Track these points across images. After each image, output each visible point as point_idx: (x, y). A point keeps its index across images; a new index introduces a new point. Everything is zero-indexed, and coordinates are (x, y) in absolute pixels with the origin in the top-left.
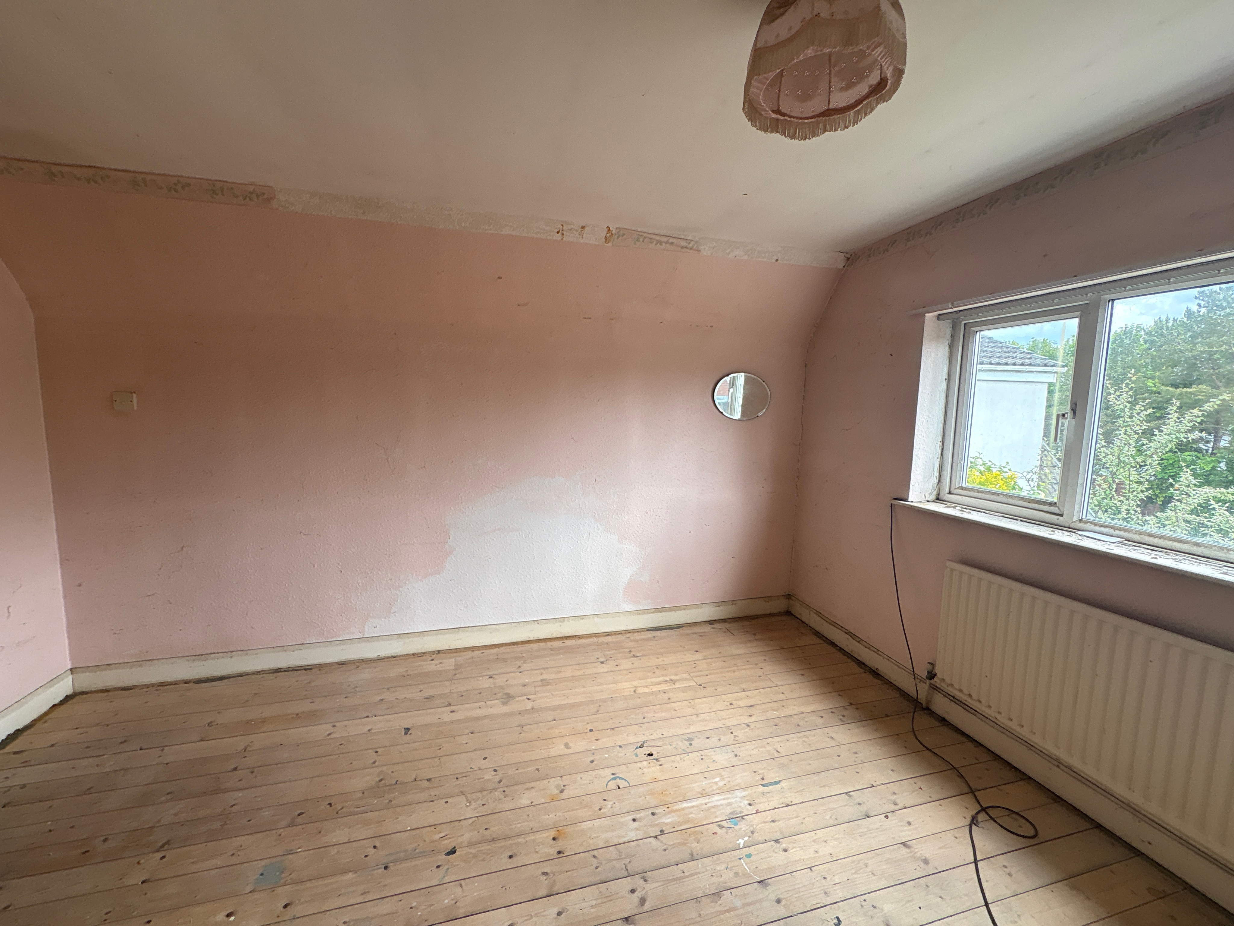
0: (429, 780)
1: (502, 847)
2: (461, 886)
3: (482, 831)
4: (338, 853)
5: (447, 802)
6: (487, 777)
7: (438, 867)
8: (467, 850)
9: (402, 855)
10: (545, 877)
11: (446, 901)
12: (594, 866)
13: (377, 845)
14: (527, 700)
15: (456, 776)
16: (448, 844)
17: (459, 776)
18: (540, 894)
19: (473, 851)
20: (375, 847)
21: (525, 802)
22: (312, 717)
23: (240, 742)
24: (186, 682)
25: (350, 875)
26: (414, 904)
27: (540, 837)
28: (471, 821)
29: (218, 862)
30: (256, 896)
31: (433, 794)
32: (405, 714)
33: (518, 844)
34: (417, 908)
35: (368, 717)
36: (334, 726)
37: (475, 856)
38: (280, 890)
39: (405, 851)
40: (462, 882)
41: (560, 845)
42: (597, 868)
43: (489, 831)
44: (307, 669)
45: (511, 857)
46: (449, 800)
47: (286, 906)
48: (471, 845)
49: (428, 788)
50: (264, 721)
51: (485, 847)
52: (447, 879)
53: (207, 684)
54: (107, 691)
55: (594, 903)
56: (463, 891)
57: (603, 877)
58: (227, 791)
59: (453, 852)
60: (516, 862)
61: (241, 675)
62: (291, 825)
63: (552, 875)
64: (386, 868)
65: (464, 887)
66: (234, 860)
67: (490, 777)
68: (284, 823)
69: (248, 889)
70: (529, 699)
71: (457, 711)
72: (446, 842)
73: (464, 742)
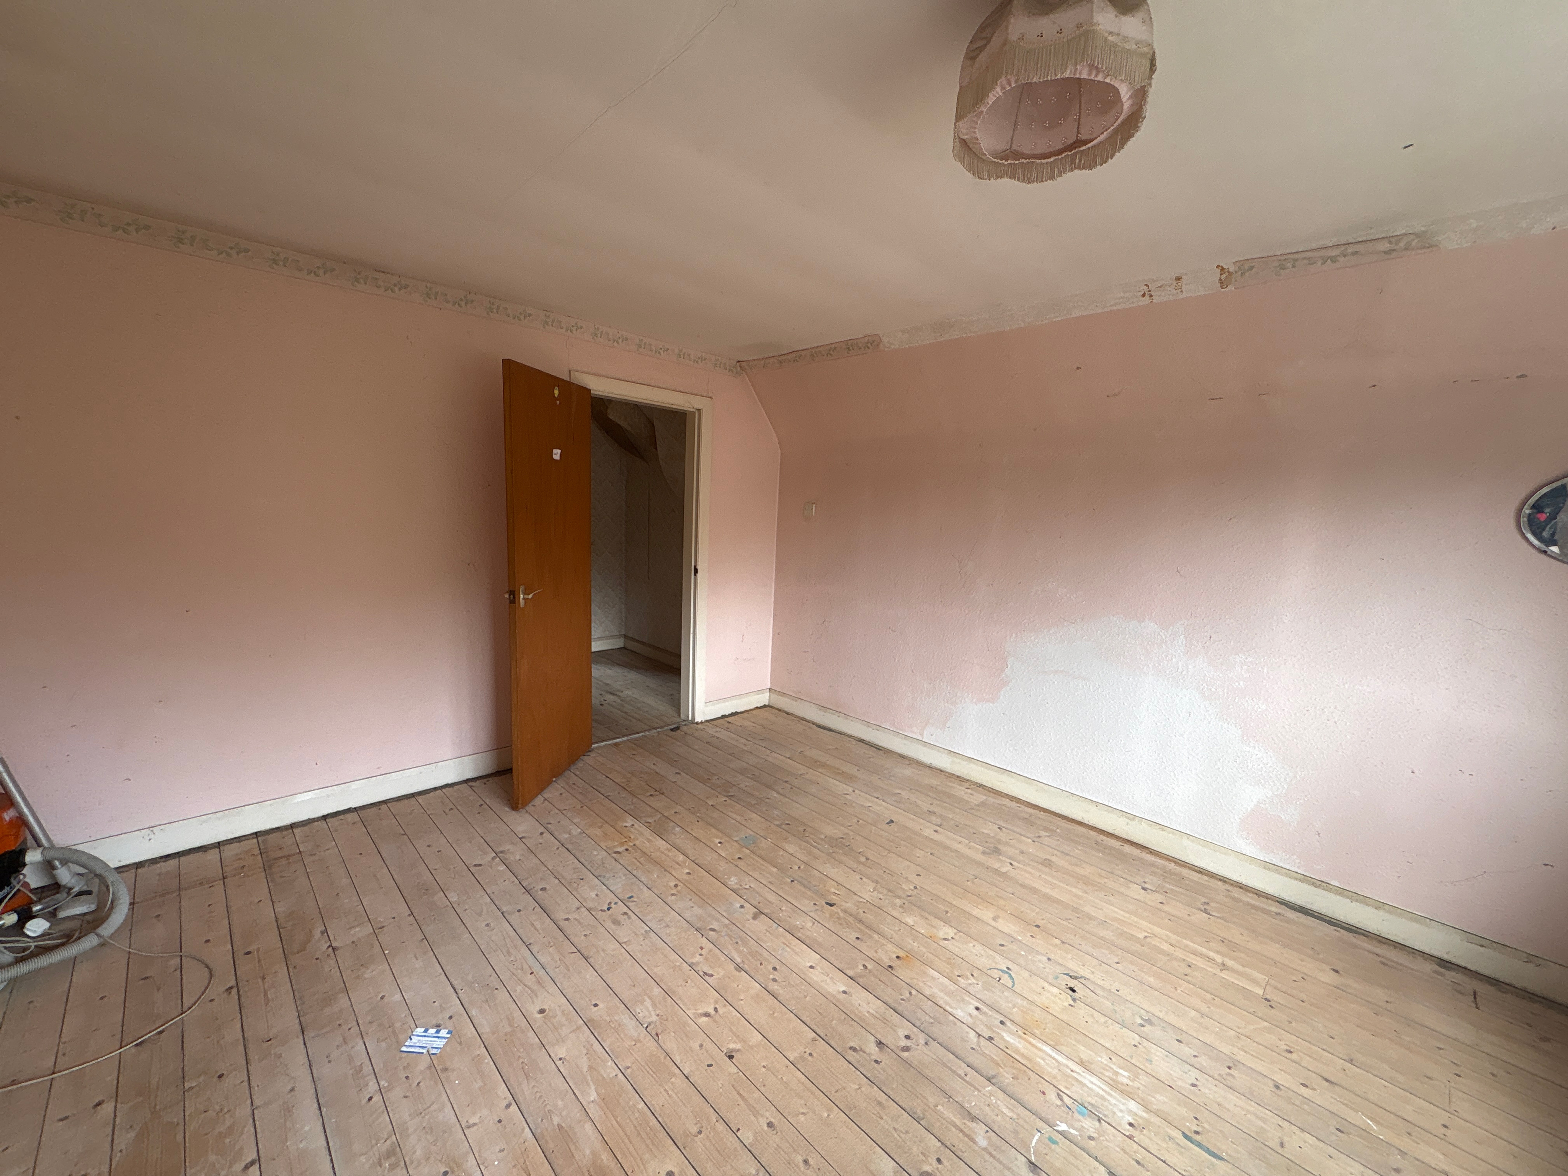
0: (867, 859)
1: (859, 929)
2: (814, 924)
3: (861, 911)
4: (782, 855)
5: (861, 879)
6: (903, 886)
7: (815, 904)
8: (839, 911)
9: (806, 882)
10: (862, 968)
11: (798, 923)
12: (902, 997)
13: (802, 867)
14: (1009, 864)
15: (885, 870)
16: (833, 899)
17: (887, 871)
18: (848, 972)
19: (842, 915)
20: (799, 868)
21: (910, 920)
22: (849, 778)
23: (802, 769)
24: (813, 723)
25: (774, 870)
26: (783, 908)
27: (889, 946)
28: (861, 900)
29: (738, 818)
30: (735, 844)
31: (860, 868)
32: (902, 811)
33: (871, 937)
34: (782, 911)
35: (878, 798)
36: (854, 791)
37: (839, 918)
38: (745, 850)
39: (810, 882)
40: (816, 923)
41: (895, 963)
42: (902, 1000)
43: (864, 915)
44: (878, 748)
45: (858, 938)
46: (864, 879)
47: (739, 858)
48: (845, 911)
49: (862, 863)
50: (824, 765)
51: (851, 919)
52: (810, 914)
53: (822, 730)
54: (780, 710)
55: (872, 1011)
56: (811, 927)
57: (900, 1009)
58: (774, 790)
59: (831, 905)
60: (858, 944)
61: (841, 733)
62: (778, 826)
63: (867, 971)
64: (792, 881)
65: (814, 926)
66: (744, 822)
67: (906, 888)
68: (777, 823)
69: (737, 839)
70: (1011, 864)
71: (940, 834)
72: (834, 897)
73: (918, 855)
